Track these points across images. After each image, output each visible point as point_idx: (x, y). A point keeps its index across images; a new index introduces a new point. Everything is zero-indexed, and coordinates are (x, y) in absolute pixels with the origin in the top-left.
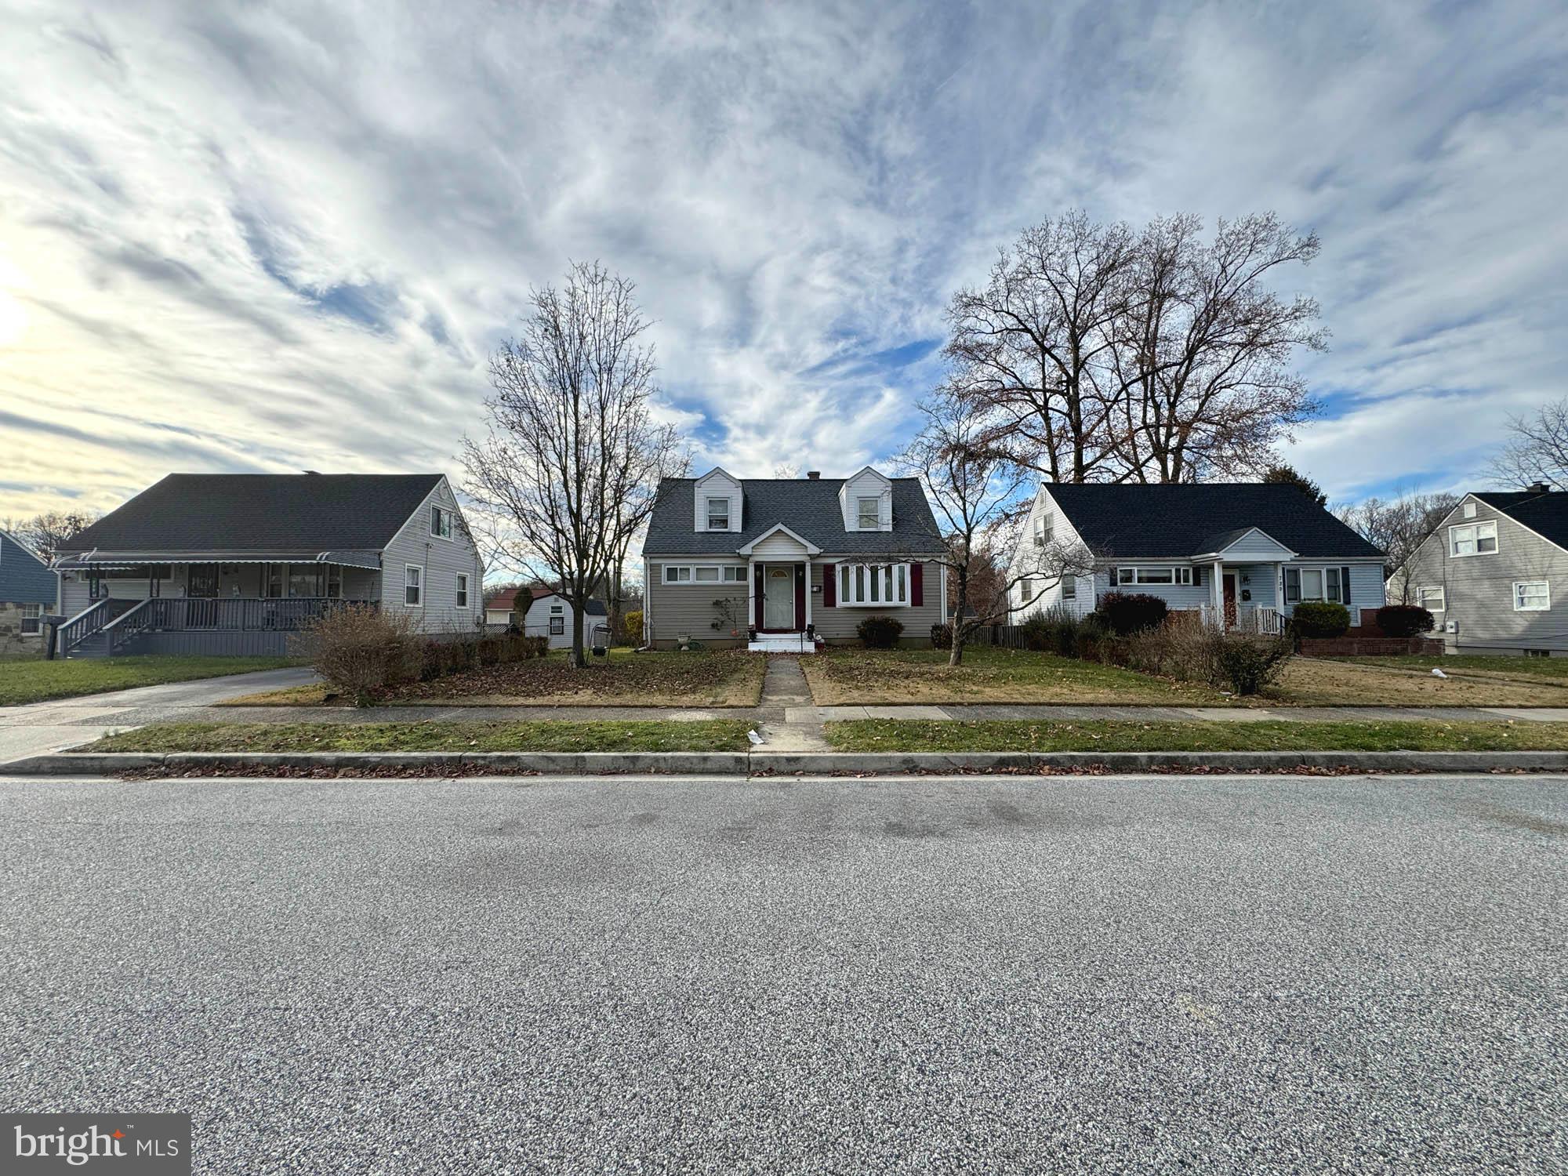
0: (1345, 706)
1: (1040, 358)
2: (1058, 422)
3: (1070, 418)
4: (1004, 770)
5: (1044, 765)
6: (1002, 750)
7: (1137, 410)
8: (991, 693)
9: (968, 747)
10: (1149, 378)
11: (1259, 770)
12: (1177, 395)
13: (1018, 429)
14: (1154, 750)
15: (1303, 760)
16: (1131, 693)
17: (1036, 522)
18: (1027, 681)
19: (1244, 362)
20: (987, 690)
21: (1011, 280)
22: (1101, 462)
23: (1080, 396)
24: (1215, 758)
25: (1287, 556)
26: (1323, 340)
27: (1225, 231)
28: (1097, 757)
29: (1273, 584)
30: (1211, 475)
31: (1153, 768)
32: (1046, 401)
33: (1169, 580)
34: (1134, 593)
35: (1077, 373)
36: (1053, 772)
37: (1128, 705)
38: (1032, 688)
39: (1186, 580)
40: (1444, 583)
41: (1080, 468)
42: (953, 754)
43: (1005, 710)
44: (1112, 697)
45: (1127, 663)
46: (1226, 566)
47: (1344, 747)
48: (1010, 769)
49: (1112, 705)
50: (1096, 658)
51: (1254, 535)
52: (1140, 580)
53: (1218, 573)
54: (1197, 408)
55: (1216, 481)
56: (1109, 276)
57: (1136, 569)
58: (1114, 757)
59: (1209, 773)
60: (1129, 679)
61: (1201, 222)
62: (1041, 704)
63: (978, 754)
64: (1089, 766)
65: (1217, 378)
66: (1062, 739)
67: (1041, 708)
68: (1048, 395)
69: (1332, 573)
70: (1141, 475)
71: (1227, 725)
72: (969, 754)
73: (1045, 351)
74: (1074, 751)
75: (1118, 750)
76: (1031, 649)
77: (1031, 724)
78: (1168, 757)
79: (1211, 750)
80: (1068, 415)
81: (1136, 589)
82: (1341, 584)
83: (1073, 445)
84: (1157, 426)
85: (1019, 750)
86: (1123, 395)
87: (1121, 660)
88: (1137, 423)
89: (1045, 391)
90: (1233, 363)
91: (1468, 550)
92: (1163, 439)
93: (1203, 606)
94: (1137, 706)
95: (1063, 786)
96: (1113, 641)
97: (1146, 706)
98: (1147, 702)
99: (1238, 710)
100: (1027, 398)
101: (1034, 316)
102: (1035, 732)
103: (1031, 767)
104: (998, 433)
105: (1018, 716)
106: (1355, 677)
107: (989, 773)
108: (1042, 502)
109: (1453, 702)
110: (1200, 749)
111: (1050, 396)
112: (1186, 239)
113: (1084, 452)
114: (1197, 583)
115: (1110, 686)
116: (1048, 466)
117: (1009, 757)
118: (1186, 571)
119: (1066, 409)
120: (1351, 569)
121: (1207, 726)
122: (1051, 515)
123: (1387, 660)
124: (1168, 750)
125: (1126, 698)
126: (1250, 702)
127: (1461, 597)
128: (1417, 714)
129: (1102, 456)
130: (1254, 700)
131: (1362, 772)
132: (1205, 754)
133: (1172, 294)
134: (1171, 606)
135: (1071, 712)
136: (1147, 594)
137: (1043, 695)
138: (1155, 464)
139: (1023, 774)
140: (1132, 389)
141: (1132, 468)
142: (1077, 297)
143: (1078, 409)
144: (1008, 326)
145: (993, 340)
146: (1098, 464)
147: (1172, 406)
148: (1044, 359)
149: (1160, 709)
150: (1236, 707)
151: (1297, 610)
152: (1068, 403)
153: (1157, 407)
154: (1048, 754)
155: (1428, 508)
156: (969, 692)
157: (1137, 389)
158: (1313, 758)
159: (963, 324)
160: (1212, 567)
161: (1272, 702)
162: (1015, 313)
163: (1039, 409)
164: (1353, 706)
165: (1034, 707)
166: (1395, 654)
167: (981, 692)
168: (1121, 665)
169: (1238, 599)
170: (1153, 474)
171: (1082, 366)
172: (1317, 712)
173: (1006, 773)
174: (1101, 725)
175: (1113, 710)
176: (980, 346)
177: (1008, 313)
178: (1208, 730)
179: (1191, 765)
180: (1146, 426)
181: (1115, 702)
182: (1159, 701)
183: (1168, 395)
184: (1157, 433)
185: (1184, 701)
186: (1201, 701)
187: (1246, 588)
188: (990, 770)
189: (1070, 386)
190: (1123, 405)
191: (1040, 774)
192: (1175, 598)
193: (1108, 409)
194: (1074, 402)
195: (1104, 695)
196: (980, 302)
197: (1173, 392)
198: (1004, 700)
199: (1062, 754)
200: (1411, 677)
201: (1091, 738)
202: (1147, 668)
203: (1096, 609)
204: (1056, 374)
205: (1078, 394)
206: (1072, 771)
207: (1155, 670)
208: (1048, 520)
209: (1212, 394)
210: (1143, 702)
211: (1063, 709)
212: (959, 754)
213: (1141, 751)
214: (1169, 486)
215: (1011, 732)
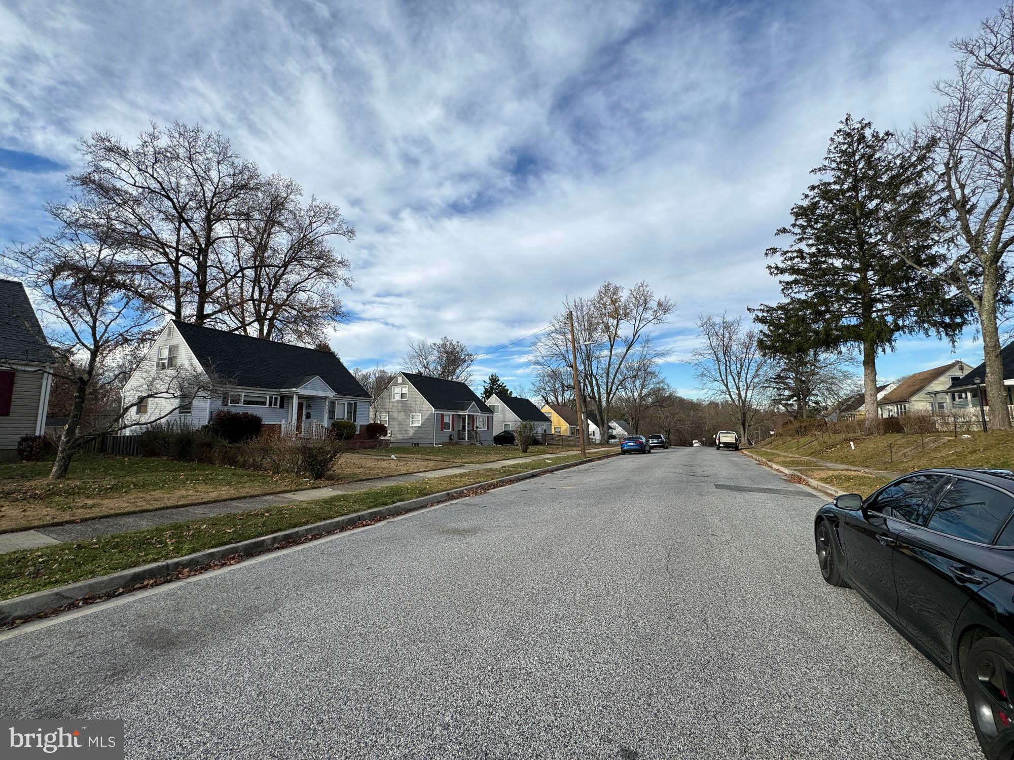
0: (365, 480)
1: (177, 224)
2: (186, 276)
3: (198, 278)
4: (139, 585)
5: (184, 568)
6: (136, 564)
7: (248, 287)
8: (111, 504)
9: (90, 573)
10: (259, 269)
11: (338, 531)
12: (275, 287)
13: (148, 272)
14: (276, 531)
15: (359, 518)
16: (246, 487)
17: (160, 349)
18: (151, 488)
19: (313, 280)
20: (106, 501)
21: (159, 153)
22: (220, 315)
23: (208, 264)
24: (315, 528)
25: (331, 394)
26: (351, 283)
27: (314, 204)
28: (233, 548)
29: (323, 409)
30: (290, 339)
31: (275, 546)
32: (178, 258)
33: (263, 403)
34: (241, 411)
35: (207, 246)
36: (193, 573)
37: (245, 497)
38: (157, 494)
39: (275, 404)
40: (388, 412)
41: (201, 315)
42: (70, 586)
43: (130, 520)
44: (233, 492)
45: (236, 462)
46: (301, 397)
47: (376, 506)
48: (145, 583)
49: (232, 499)
50: (211, 461)
51: (317, 380)
52: (246, 402)
53: (295, 401)
54: (285, 298)
55: (293, 344)
56: (242, 192)
57: (243, 394)
58: (247, 545)
59: (311, 540)
60: (242, 476)
61: (302, 192)
62: (167, 508)
63: (106, 578)
64: (224, 559)
65: (299, 283)
66: (199, 540)
67: (169, 511)
68: (180, 253)
69: (350, 404)
70: (245, 331)
71: (316, 502)
72: (93, 581)
73: (182, 219)
74: (212, 547)
75: (250, 538)
76: (146, 456)
77: (163, 530)
78: (286, 535)
79: (312, 523)
80: (197, 275)
81: (241, 409)
82: (353, 410)
83: (197, 297)
84: (260, 301)
85: (155, 560)
86: (240, 274)
87: (232, 462)
88: (247, 295)
89: (177, 250)
90: (308, 279)
91: (398, 398)
92: (262, 310)
93: (284, 422)
94: (252, 497)
95: (207, 585)
96: (226, 447)
97: (258, 496)
98: (259, 492)
99: (315, 490)
100: (161, 250)
101: (177, 190)
102: (171, 537)
103: (168, 575)
104: (127, 269)
105: (145, 524)
106: (363, 462)
107: (120, 595)
108: (169, 334)
109: (404, 472)
110: (306, 523)
111: (182, 256)
112: (292, 196)
113: (206, 305)
114: (282, 406)
115: (229, 484)
116: (172, 308)
117: (145, 571)
118: (276, 399)
119: (195, 269)
120: (358, 404)
121: (305, 505)
122: (177, 346)
123: (371, 452)
124: (285, 530)
125: (243, 492)
126: (320, 483)
127: (394, 419)
128: (394, 480)
129: (220, 311)
130: (321, 482)
131: (385, 518)
132: (309, 527)
133: (280, 224)
134: (265, 422)
135: (199, 510)
136: (249, 412)
137: (169, 499)
138: (256, 325)
139: (161, 584)
140: (246, 272)
141: (240, 325)
142: (215, 194)
143: (205, 272)
144: (151, 187)
145: (134, 192)
146: (217, 315)
147: (272, 292)
148: (180, 225)
149: (268, 497)
150: (313, 488)
151: (334, 425)
152: (198, 266)
153: (261, 290)
154: (187, 557)
155: (377, 375)
156: (82, 507)
157: (250, 273)
158: (363, 516)
159: (102, 163)
160: (292, 397)
161: (332, 482)
162: (160, 179)
163: (170, 261)
164: (368, 479)
165: (162, 511)
166: (372, 448)
167: (99, 505)
168: (231, 465)
169: (304, 417)
170: (253, 331)
171: (212, 244)
172: (353, 486)
173: (140, 588)
174: (231, 519)
175: (234, 503)
176: (117, 191)
177: (152, 176)
178: (306, 508)
179: (300, 537)
180: (252, 299)
181: (235, 496)
182: (267, 491)
183: (269, 285)
184: (259, 306)
185: (283, 488)
186: (294, 487)
187: (308, 411)
188: (121, 590)
189: (202, 253)
190: (239, 281)
191: (180, 578)
192: (268, 416)
193: (228, 281)
194: (202, 267)
195: (225, 491)
196: (125, 154)
197: (273, 282)
198: (127, 510)
199: (201, 553)
200: (384, 460)
201: (226, 533)
202: (251, 466)
203: (209, 422)
204: (190, 241)
205: (206, 262)
206: (211, 567)
207: (257, 467)
208: (173, 349)
209: (295, 292)
210: (256, 493)
211: (190, 509)
212: (78, 584)
213: (266, 535)
214: (262, 341)
215: (143, 543)
